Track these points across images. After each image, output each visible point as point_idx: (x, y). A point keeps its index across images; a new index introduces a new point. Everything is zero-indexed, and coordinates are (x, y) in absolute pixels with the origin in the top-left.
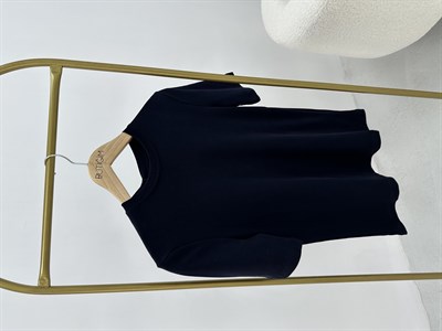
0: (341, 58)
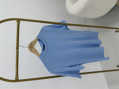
0: (84, 18)
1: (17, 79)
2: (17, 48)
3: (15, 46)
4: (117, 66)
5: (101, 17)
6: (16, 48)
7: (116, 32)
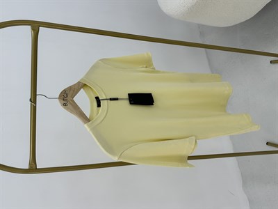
1: (34, 167)
2: (33, 100)
3: (28, 95)
4: (267, 143)
5: (241, 24)
6: (30, 100)
7: (271, 62)
